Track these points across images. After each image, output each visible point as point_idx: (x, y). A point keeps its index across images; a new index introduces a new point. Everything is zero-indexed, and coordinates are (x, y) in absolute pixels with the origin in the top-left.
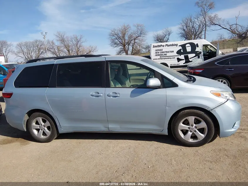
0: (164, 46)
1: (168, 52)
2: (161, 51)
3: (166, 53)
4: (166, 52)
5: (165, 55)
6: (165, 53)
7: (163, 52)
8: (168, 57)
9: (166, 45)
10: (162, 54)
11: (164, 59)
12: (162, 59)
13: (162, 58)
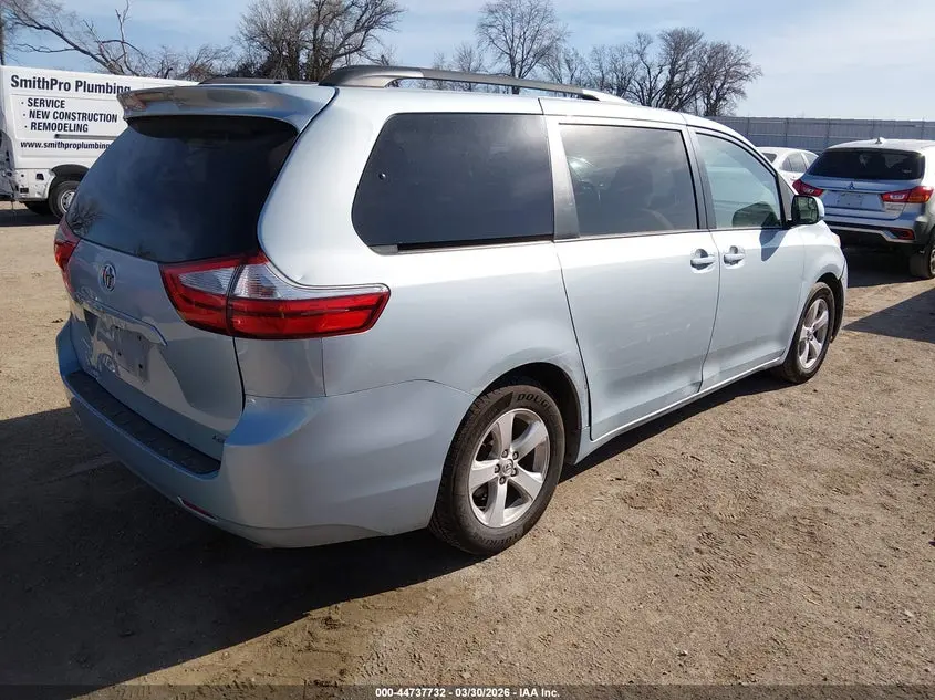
0: (67, 86)
1: (93, 117)
2: (59, 110)
3: (81, 122)
4: (85, 116)
5: (79, 127)
6: (76, 122)
7: (67, 116)
8: (93, 142)
9: (79, 84)
10: (63, 122)
11: (78, 146)
12: (67, 146)
13: (65, 141)
